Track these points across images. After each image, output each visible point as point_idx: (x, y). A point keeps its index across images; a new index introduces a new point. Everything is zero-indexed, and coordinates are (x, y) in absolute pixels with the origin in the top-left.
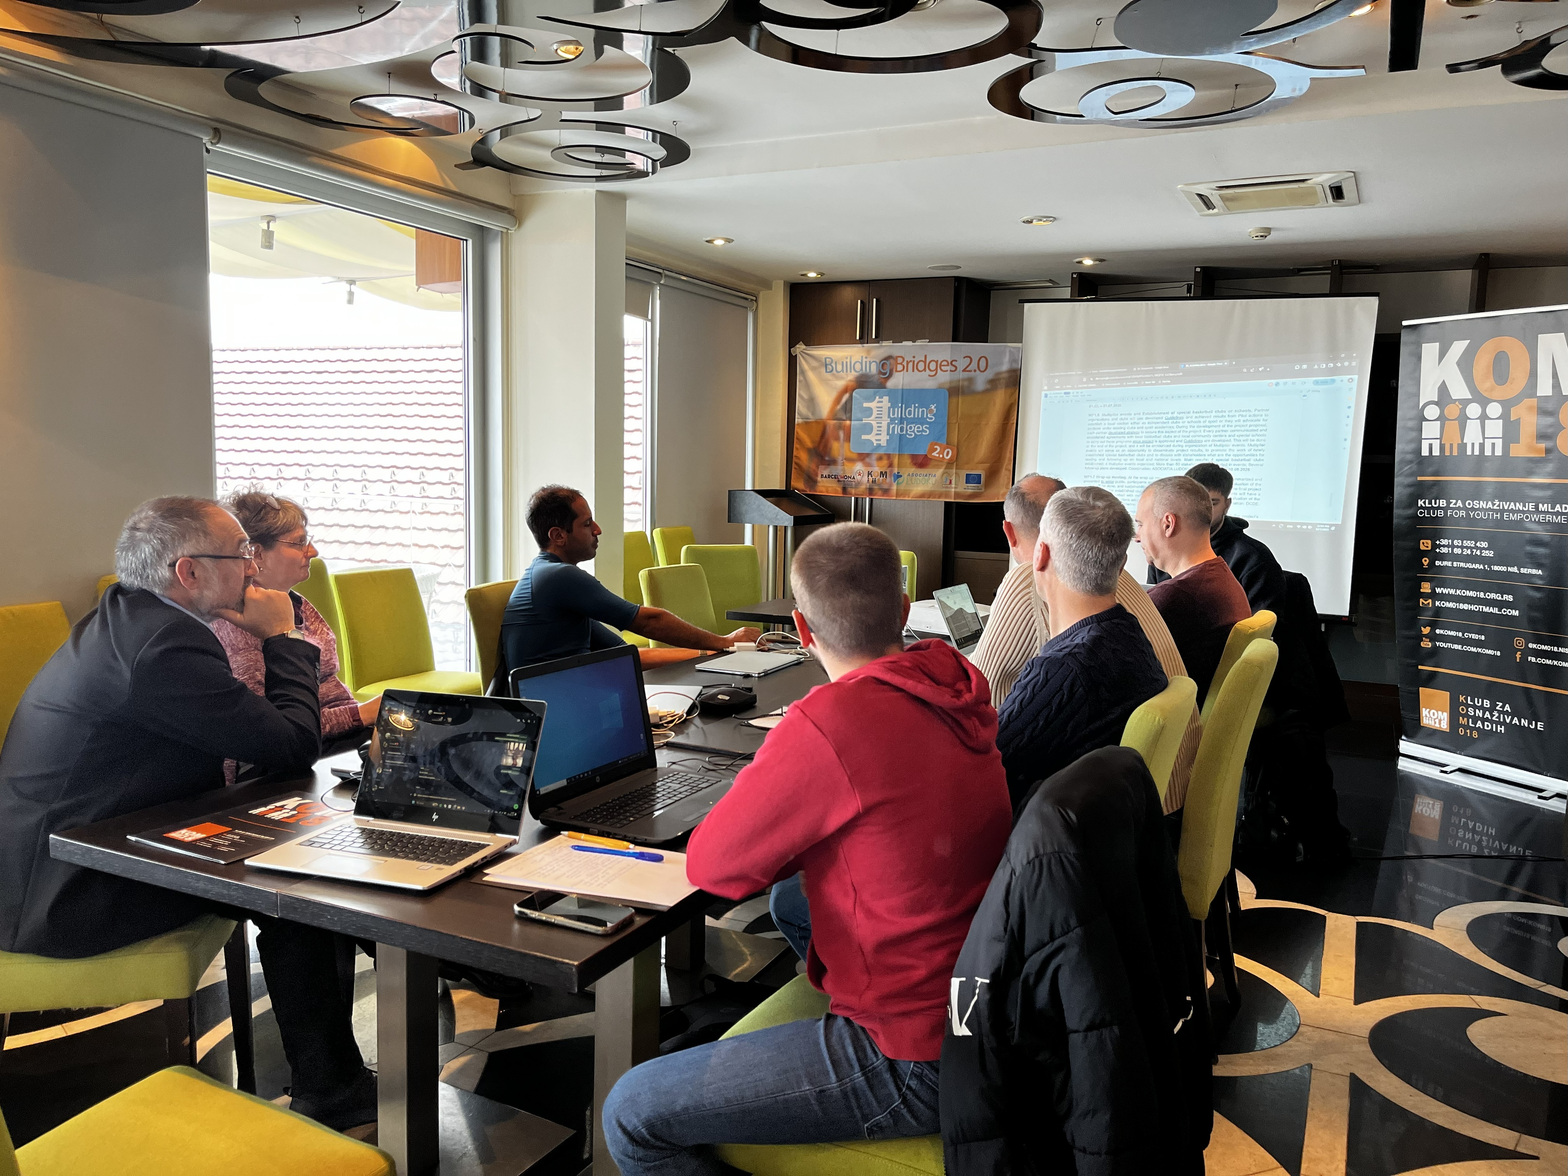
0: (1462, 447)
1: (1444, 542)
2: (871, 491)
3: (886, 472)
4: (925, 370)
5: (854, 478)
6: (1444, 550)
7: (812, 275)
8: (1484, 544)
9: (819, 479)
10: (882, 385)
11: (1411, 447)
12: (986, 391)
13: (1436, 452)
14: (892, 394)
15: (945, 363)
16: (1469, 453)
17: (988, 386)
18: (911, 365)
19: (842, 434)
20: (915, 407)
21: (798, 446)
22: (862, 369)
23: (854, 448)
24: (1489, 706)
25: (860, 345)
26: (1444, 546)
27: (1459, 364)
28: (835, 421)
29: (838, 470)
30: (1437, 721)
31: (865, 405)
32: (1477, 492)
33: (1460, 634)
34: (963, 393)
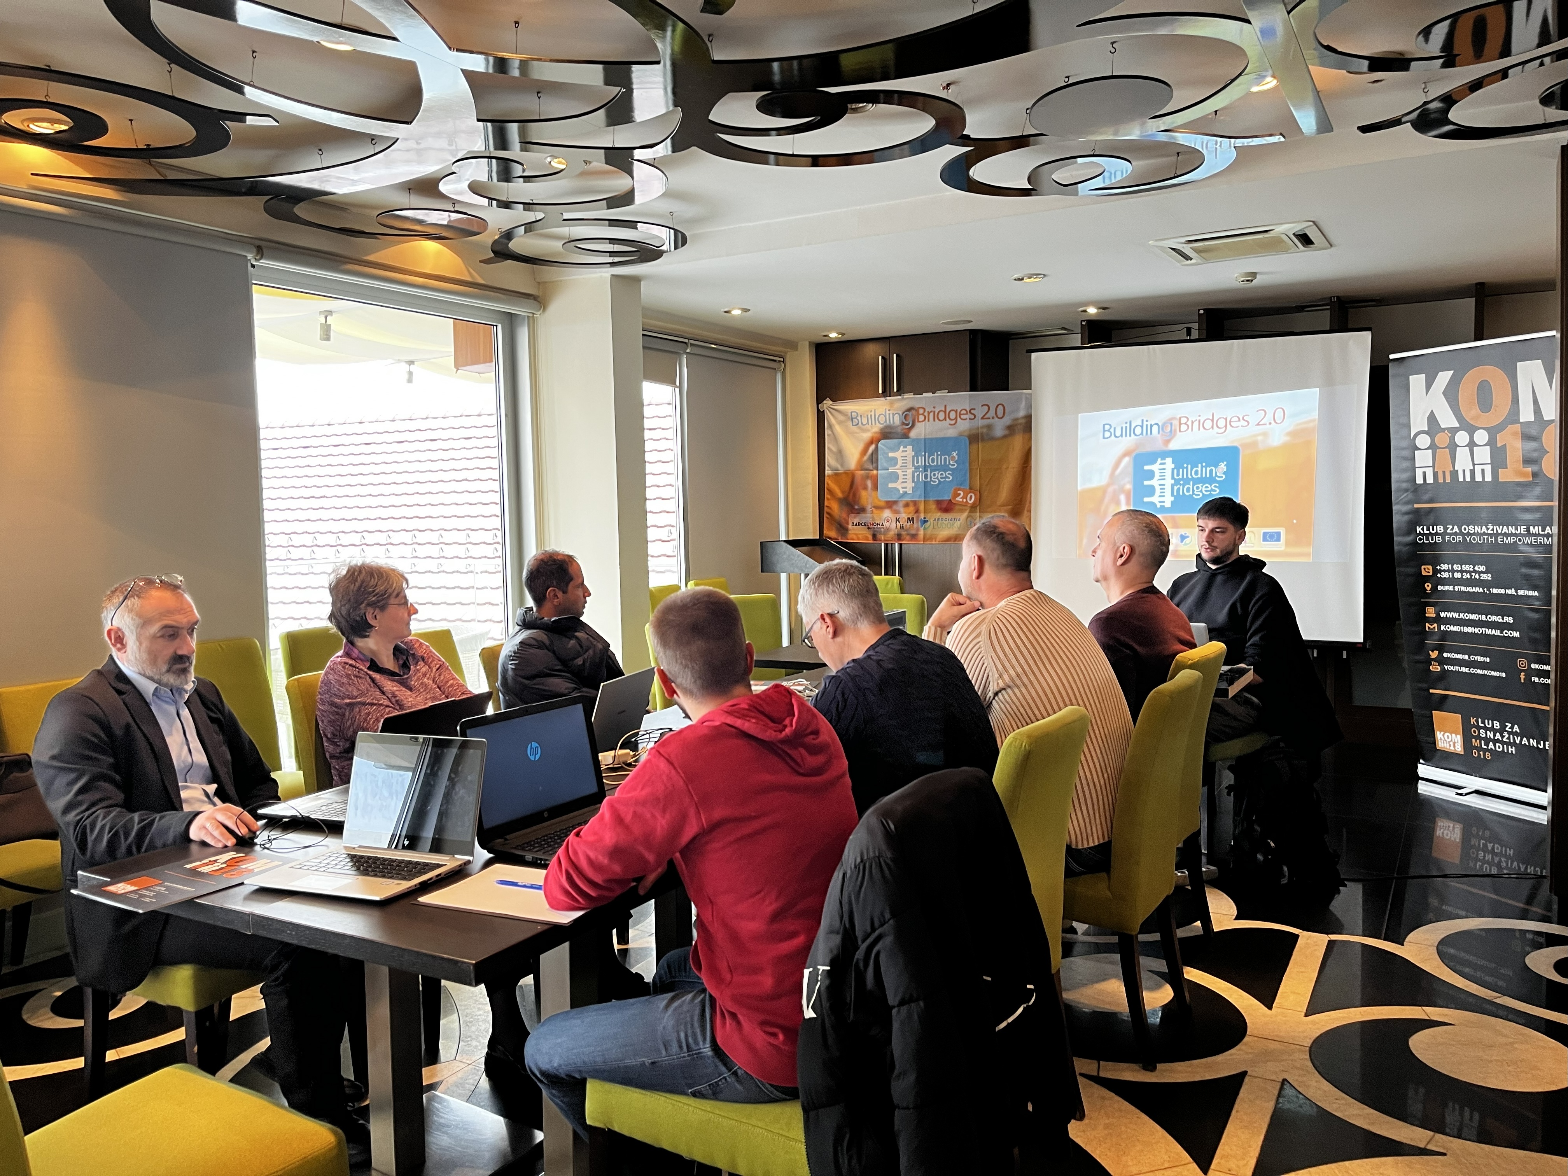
0: (1455, 473)
1: (1445, 567)
2: (899, 537)
3: (913, 518)
4: (945, 419)
5: (883, 525)
6: (1445, 575)
7: (833, 335)
8: (1482, 568)
9: (850, 526)
10: (906, 436)
11: (1406, 476)
12: (1005, 436)
13: (1430, 480)
14: (915, 443)
15: (964, 412)
16: (1461, 479)
17: (1007, 432)
18: (932, 415)
19: (869, 484)
20: (938, 455)
21: (829, 497)
22: (886, 421)
23: (882, 497)
24: (1498, 727)
25: (883, 399)
26: (1445, 571)
27: (1445, 393)
28: (863, 472)
29: (867, 518)
30: (1451, 743)
31: (891, 455)
32: (1472, 516)
33: (1467, 657)
34: (983, 440)
